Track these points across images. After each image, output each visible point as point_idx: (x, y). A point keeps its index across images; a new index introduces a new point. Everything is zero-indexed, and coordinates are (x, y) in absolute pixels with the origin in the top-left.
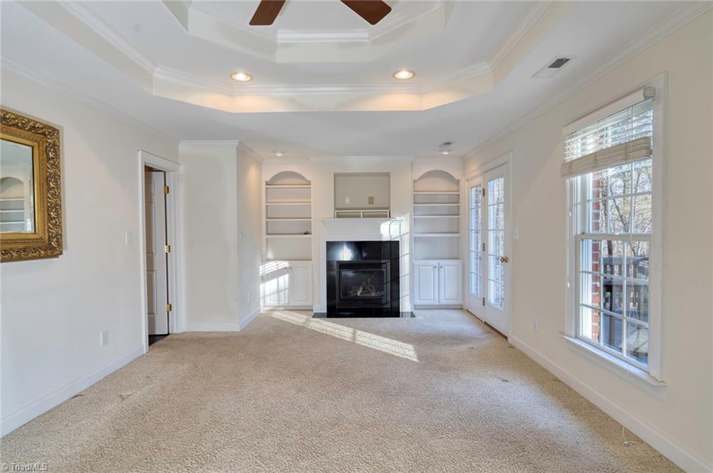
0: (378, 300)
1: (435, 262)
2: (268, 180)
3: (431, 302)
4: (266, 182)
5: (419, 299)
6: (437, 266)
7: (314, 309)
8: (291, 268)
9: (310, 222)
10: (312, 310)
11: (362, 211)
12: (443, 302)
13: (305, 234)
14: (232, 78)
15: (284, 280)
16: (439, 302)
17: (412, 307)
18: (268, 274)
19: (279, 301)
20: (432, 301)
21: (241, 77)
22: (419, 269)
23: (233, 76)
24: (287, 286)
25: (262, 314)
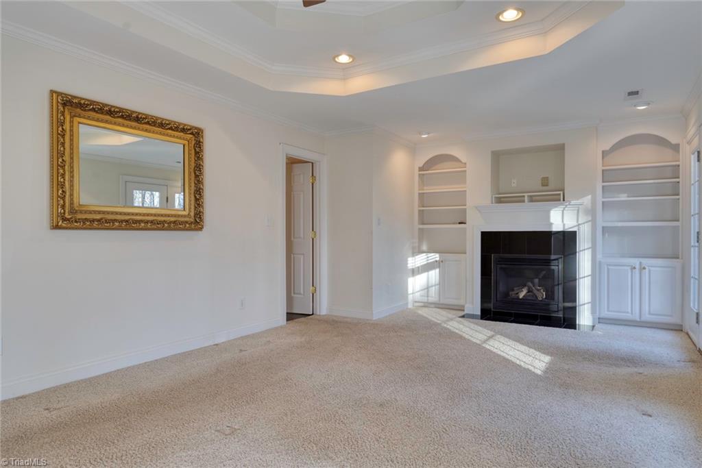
0: (545, 306)
1: (635, 262)
2: (421, 165)
3: (628, 316)
4: (419, 168)
5: (608, 311)
6: (637, 267)
7: (465, 309)
8: (442, 261)
9: (465, 209)
10: (463, 310)
11: (526, 195)
12: (647, 317)
13: (460, 223)
14: (336, 62)
15: (434, 275)
16: (640, 317)
17: (594, 319)
18: (418, 267)
19: (428, 296)
20: (630, 315)
21: (344, 59)
22: (608, 269)
23: (336, 59)
24: (437, 282)
25: (410, 309)
